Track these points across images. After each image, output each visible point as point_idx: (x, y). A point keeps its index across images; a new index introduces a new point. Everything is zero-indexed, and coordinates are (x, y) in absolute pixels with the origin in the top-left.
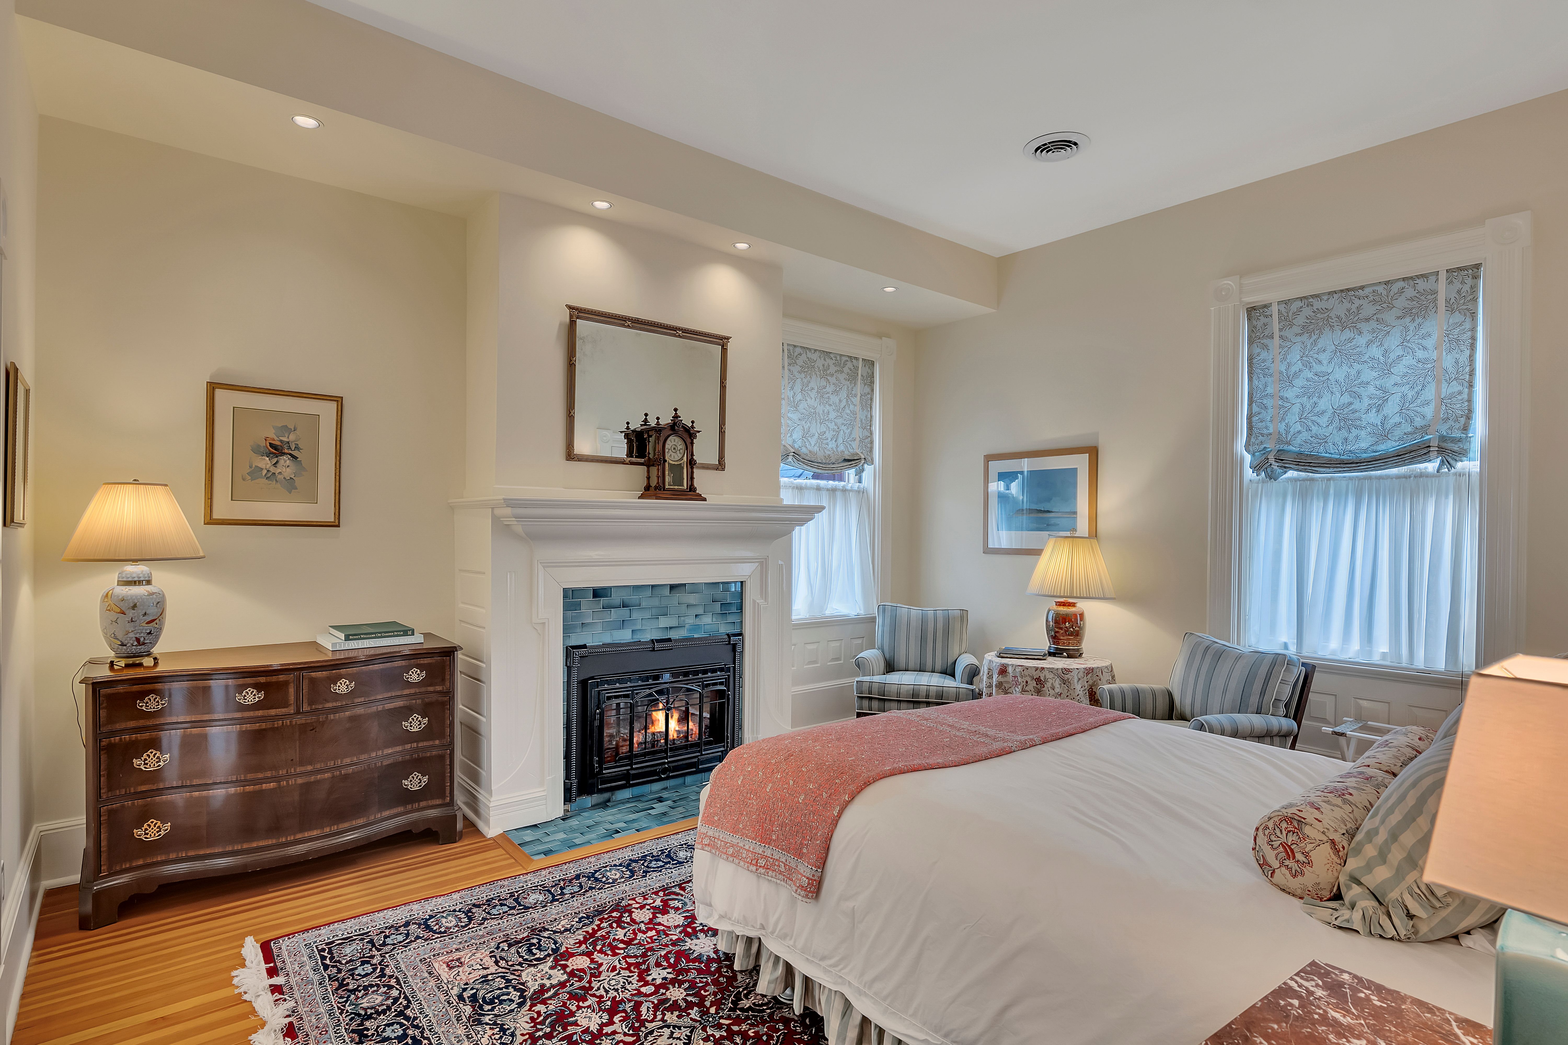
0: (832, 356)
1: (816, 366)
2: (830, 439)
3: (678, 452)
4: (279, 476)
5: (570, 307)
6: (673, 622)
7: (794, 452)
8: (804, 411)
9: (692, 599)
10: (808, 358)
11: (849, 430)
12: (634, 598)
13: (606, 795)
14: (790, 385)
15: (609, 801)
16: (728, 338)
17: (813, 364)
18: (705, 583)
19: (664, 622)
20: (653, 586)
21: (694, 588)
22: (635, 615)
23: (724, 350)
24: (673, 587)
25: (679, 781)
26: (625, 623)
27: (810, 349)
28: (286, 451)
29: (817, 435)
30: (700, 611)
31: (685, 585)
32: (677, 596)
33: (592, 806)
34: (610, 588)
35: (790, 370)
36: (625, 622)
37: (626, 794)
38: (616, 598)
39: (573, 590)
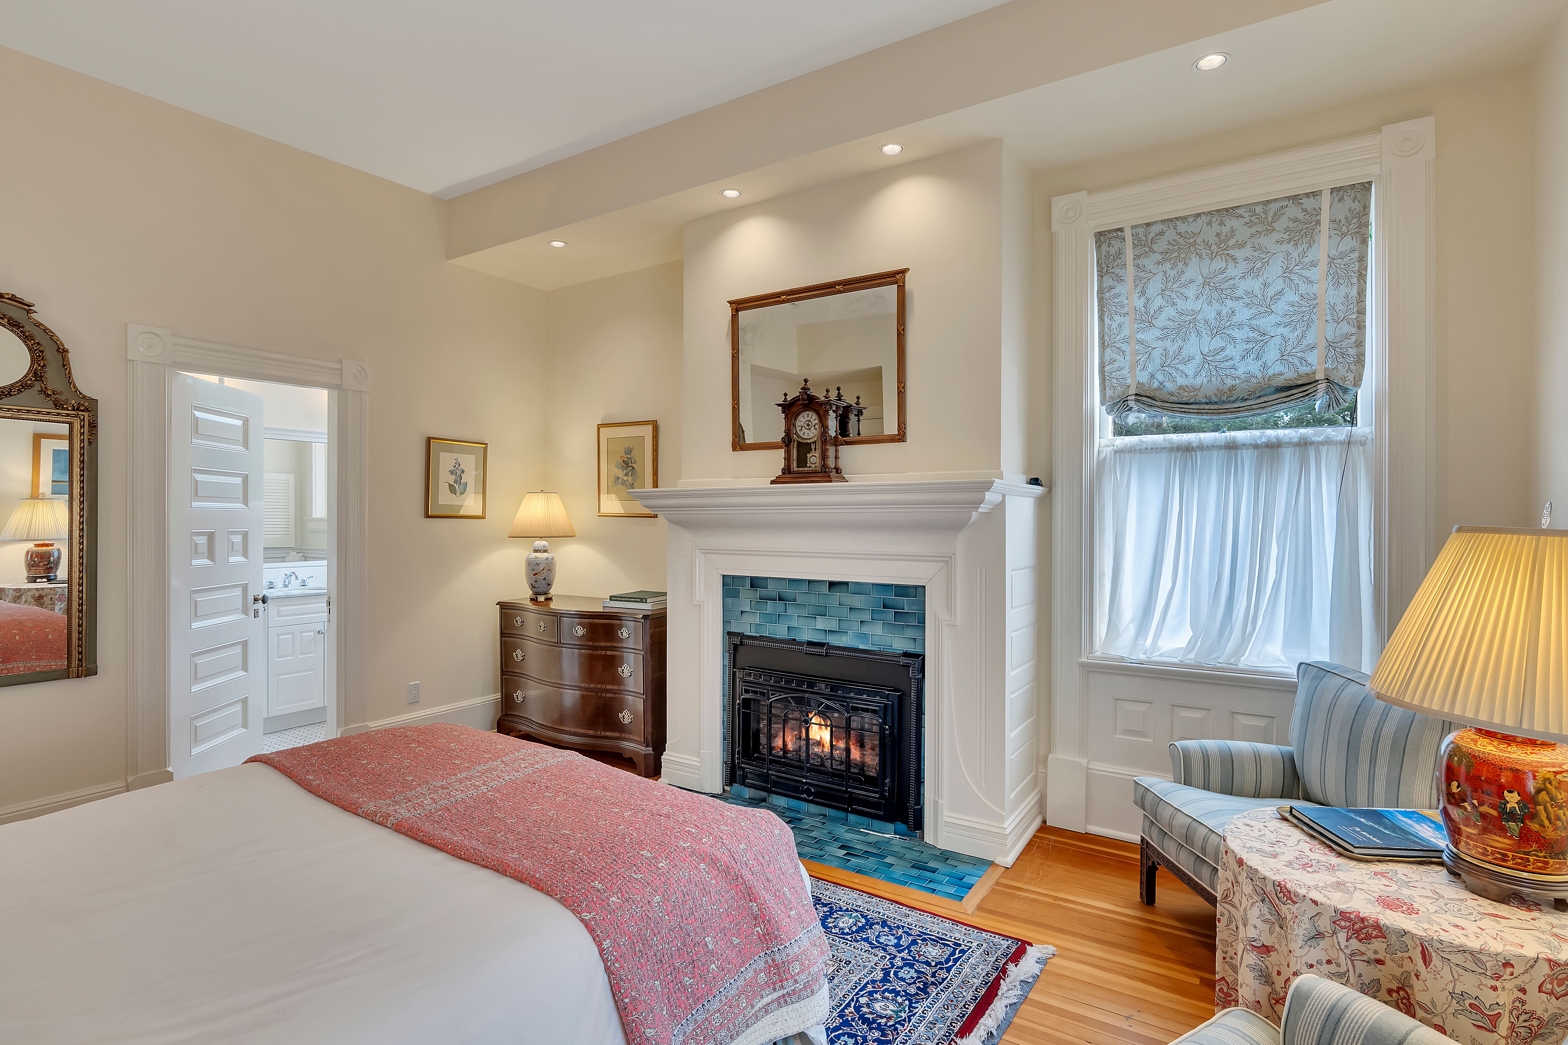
0: (1240, 211)
1: (1199, 241)
2: (1238, 358)
3: (813, 428)
4: (628, 483)
5: (731, 303)
6: (833, 625)
7: (1136, 395)
8: (1169, 323)
9: (857, 601)
10: (1180, 234)
11: (1298, 332)
12: (788, 592)
13: (763, 794)
14: (1139, 289)
15: (764, 800)
16: (903, 272)
17: (1191, 240)
18: (873, 584)
19: (821, 623)
20: (810, 581)
21: (860, 588)
22: (790, 611)
23: (901, 289)
24: (832, 585)
25: (841, 814)
26: (781, 618)
27: (1184, 219)
28: (630, 464)
29: (1199, 357)
30: (867, 617)
31: (847, 583)
32: (837, 596)
33: (749, 798)
34: (766, 578)
35: (1138, 266)
36: (780, 616)
37: (782, 801)
38: (772, 590)
39: (734, 577)
